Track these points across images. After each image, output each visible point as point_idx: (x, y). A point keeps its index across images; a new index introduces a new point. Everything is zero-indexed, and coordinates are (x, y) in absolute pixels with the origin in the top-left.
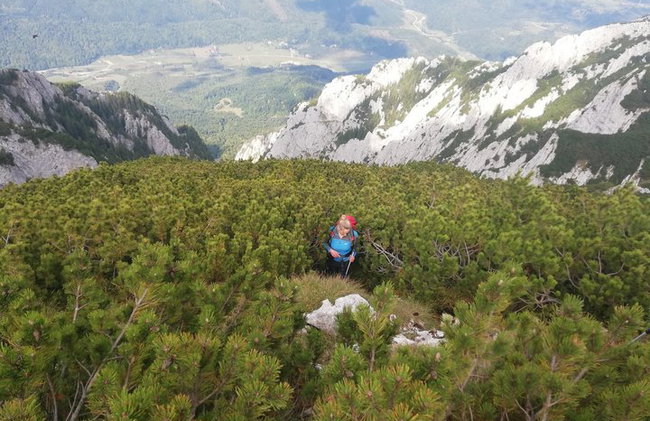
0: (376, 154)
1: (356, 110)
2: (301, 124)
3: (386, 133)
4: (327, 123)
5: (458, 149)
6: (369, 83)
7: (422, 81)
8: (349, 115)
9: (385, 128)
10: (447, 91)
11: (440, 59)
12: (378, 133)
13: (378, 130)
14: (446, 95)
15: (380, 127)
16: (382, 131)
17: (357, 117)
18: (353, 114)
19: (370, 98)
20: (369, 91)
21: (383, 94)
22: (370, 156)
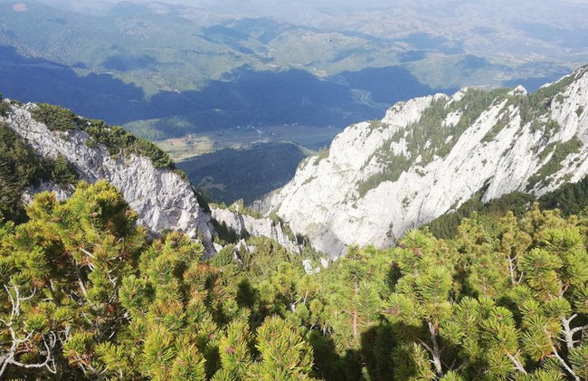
0: (416, 194)
1: (376, 153)
2: (312, 178)
3: (425, 170)
4: (342, 174)
5: (565, 163)
6: (385, 126)
7: (449, 115)
8: (369, 160)
9: (424, 164)
10: (500, 113)
11: (463, 92)
12: (417, 171)
13: (416, 168)
14: (501, 117)
15: (417, 164)
16: (420, 168)
17: (378, 162)
18: (374, 159)
19: (390, 141)
20: (387, 135)
21: (406, 134)
22: (409, 197)
